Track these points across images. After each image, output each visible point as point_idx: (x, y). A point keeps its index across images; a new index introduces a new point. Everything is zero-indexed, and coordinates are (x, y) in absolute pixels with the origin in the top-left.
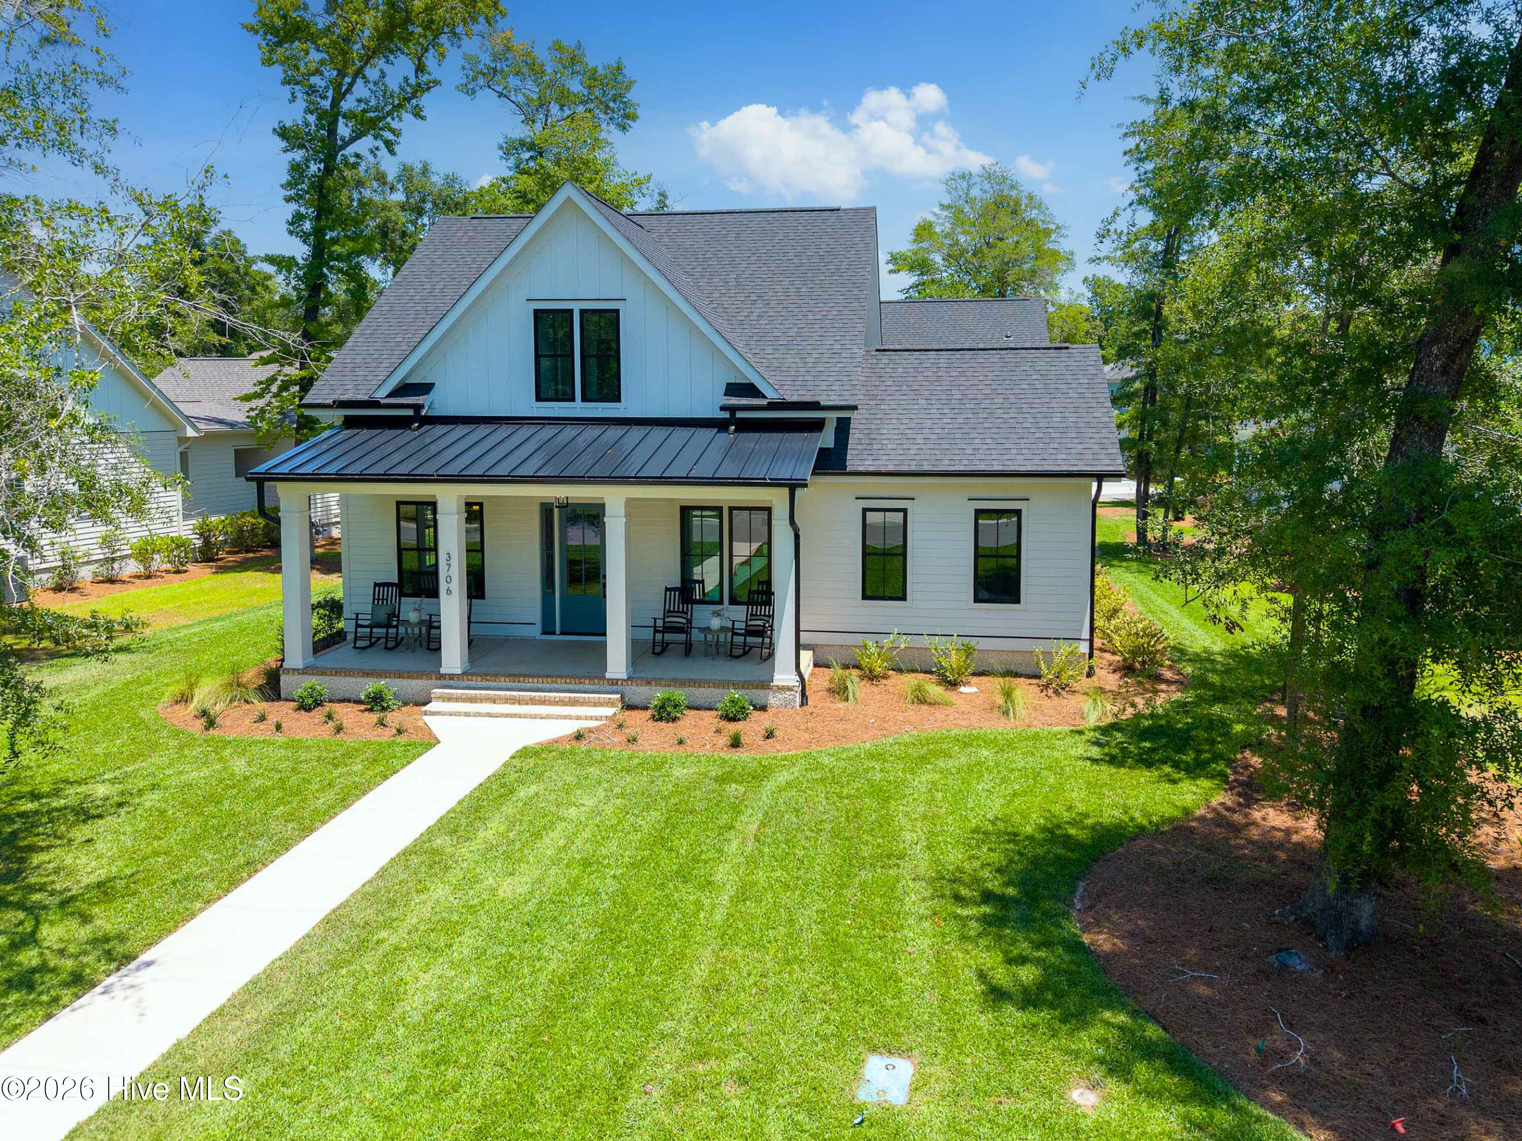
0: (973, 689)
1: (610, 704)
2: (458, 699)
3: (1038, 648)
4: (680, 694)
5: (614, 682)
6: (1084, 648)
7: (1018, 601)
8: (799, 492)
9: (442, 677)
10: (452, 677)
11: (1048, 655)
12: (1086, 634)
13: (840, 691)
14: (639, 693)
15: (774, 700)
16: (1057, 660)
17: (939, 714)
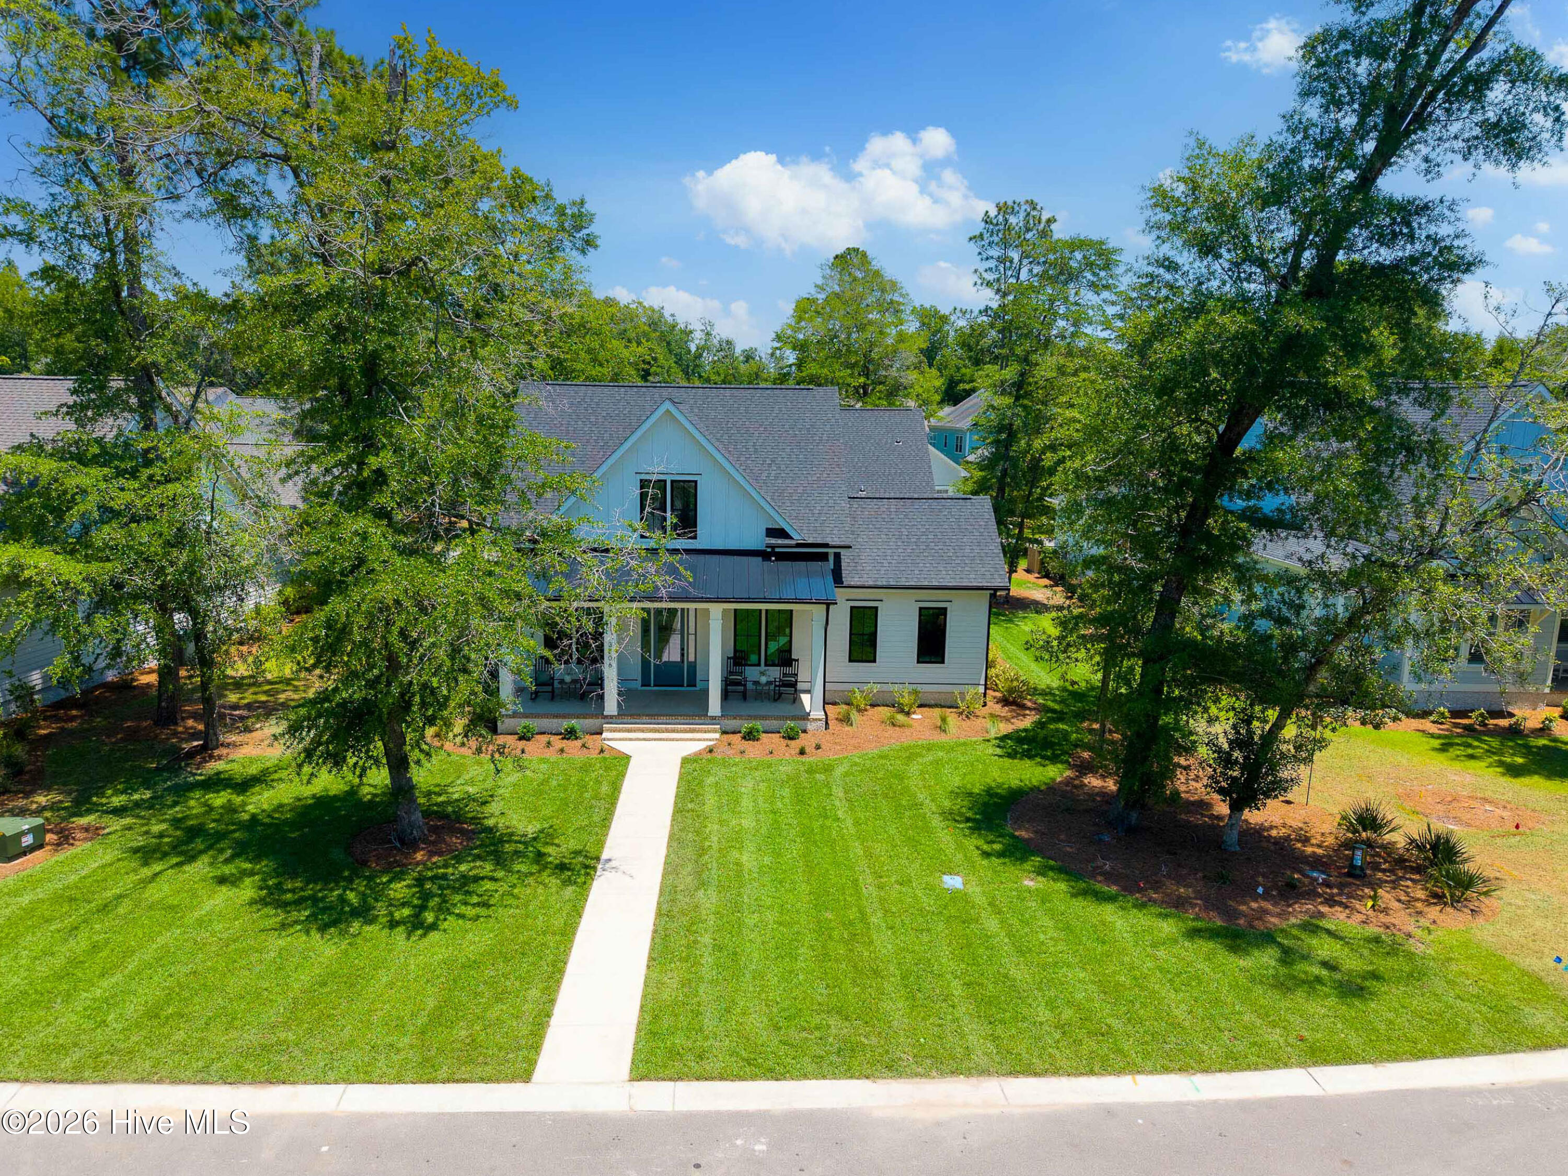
0: (919, 717)
1: (715, 731)
2: (620, 731)
3: (956, 690)
4: (758, 725)
5: (713, 718)
6: (981, 689)
7: (943, 662)
8: (831, 607)
9: (607, 717)
10: (611, 717)
11: (962, 695)
12: (983, 682)
13: (846, 720)
14: (732, 724)
15: (810, 726)
16: (968, 698)
17: (907, 732)
